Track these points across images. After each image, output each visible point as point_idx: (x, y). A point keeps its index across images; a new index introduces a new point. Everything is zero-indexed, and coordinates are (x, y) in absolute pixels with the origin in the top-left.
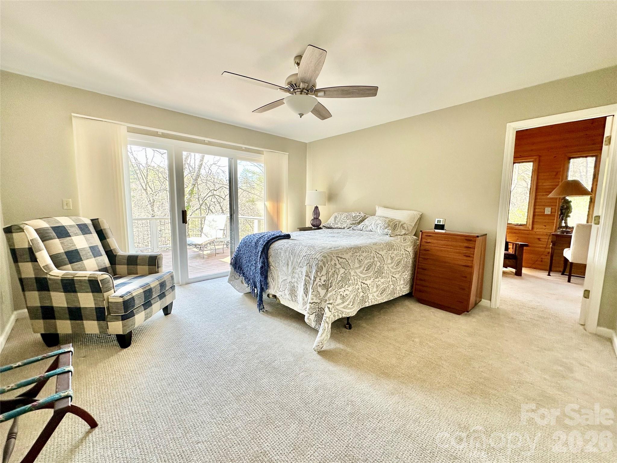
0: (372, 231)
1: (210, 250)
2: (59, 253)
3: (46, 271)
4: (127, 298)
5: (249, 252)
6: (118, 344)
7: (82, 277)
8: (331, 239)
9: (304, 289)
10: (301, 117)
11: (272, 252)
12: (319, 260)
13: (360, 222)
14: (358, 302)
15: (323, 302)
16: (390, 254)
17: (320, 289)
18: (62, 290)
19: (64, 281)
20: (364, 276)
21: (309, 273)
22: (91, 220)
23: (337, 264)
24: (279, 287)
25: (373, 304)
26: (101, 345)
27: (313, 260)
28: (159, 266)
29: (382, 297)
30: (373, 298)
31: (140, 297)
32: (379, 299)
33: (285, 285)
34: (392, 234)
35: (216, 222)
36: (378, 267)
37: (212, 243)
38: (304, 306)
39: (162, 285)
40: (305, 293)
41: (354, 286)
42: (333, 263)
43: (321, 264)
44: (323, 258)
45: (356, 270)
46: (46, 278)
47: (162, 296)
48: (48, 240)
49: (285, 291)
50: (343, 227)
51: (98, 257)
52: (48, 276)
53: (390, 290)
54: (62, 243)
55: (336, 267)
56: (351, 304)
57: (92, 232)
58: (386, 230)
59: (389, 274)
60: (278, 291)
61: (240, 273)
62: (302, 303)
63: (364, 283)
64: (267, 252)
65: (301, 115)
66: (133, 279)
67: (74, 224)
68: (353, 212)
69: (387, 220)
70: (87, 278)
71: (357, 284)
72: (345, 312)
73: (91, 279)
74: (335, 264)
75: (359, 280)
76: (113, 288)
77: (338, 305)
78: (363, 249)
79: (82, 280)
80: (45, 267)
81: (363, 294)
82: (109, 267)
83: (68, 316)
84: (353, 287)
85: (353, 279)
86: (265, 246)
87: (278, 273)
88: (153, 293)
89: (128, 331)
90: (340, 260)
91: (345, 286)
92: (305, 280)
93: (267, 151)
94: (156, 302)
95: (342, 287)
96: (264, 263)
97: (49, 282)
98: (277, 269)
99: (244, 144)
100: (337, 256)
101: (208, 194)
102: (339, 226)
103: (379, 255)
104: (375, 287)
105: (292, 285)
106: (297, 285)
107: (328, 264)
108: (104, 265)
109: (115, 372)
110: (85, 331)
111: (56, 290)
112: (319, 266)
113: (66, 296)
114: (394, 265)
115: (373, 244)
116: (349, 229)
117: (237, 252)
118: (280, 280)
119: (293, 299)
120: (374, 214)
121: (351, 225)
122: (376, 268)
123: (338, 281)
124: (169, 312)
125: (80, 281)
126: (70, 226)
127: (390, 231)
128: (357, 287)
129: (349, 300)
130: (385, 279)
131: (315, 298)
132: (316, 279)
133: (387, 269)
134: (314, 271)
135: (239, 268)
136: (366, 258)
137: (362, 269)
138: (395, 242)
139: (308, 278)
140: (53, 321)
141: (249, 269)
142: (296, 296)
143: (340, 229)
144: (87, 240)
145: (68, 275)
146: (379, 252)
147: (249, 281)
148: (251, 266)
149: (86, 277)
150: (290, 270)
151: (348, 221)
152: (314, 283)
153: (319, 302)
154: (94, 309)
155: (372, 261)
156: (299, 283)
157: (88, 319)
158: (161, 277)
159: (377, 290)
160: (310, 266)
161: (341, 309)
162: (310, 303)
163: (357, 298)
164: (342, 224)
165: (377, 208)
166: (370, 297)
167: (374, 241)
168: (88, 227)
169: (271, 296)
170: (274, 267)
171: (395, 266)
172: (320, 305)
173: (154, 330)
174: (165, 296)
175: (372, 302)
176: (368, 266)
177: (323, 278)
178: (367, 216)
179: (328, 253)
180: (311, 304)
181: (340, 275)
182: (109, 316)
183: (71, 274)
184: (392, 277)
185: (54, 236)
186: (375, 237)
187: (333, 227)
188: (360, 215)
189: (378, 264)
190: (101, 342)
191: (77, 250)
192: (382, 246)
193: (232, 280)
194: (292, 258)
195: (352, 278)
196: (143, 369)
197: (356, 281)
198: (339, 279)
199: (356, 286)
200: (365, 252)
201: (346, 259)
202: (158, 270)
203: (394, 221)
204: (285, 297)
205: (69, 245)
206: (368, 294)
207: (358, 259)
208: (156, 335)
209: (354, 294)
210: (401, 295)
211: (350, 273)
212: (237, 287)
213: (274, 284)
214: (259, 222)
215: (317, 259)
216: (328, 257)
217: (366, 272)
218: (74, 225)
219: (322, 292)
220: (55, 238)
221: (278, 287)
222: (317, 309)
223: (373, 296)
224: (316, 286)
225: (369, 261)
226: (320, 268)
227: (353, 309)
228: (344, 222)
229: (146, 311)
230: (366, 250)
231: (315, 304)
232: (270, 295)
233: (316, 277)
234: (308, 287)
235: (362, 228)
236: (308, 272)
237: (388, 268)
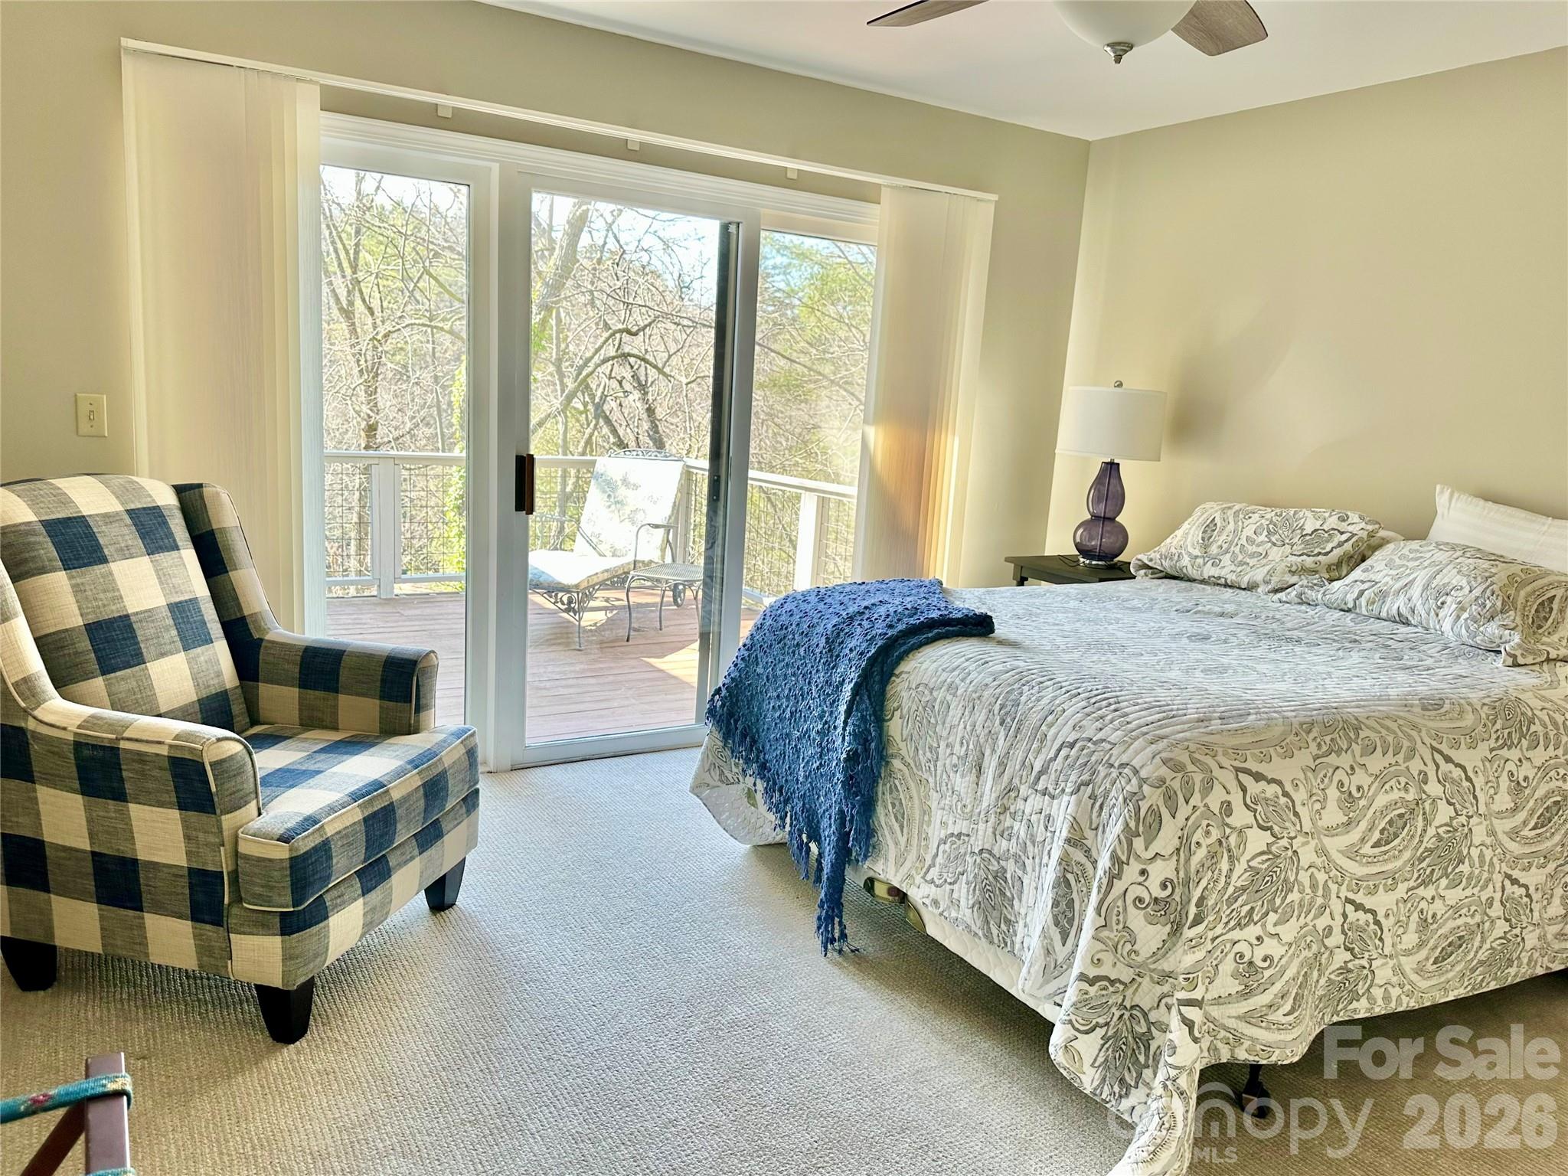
0: (1407, 623)
1: (605, 609)
2: (67, 630)
3: (23, 705)
4: (305, 843)
5: (794, 675)
6: (263, 1023)
7: (147, 742)
8: (1196, 652)
9: (1056, 904)
10: (1118, 59)
11: (903, 694)
12: (1144, 781)
13: (1339, 564)
14: (1320, 992)
15: (1146, 982)
16: (1510, 766)
17: (1136, 919)
18: (76, 785)
19: (86, 753)
20: (1361, 871)
21: (1089, 834)
22: (175, 487)
23: (1234, 806)
24: (928, 862)
25: (1393, 1007)
26: (200, 1014)
27: (1115, 773)
28: (423, 701)
29: (1443, 979)
30: (1394, 980)
31: (350, 844)
32: (1424, 984)
33: (959, 857)
34: (1527, 651)
35: (636, 487)
36: (1441, 831)
37: (618, 580)
38: (1047, 982)
39: (434, 789)
40: (1057, 924)
41: (1311, 916)
42: (1215, 800)
43: (1153, 797)
44: (1164, 771)
45: (1326, 841)
46: (22, 731)
47: (429, 836)
48: (34, 575)
49: (956, 887)
50: (1246, 579)
51: (199, 650)
52: (31, 725)
53: (1487, 946)
54: (77, 590)
55: (1228, 820)
56: (1287, 1007)
57: (180, 544)
58: (1492, 629)
59: (1491, 864)
60: (918, 879)
61: (747, 761)
62: (1038, 967)
63: (1359, 907)
64: (882, 693)
65: (1121, 49)
66: (323, 756)
67: (119, 508)
68: (1308, 508)
69: (1501, 573)
70: (164, 751)
71: (1324, 907)
72: (1252, 1039)
73: (178, 755)
74: (1227, 808)
75: (1334, 887)
76: (253, 796)
77: (1218, 1001)
78: (1372, 735)
79: (146, 754)
80: (23, 687)
81: (1348, 956)
82: (236, 687)
83: (90, 884)
84: (1302, 921)
85: (1307, 884)
86: (873, 661)
87: (927, 797)
88: (399, 826)
89: (302, 980)
90: (1254, 788)
91: (1267, 914)
92: (1065, 862)
93: (897, 187)
94: (406, 862)
95: (1251, 919)
96: (866, 740)
97: (35, 747)
98: (925, 776)
99: (794, 155)
100: (1237, 764)
101: (601, 347)
102: (1223, 573)
103: (1451, 766)
104: (1413, 926)
105: (995, 866)
106: (1020, 873)
107: (1192, 802)
108: (216, 681)
109: (254, 1149)
110: (147, 955)
111: (53, 781)
112: (1144, 806)
113: (88, 809)
114: (1525, 823)
115: (1425, 709)
116: (1282, 595)
117: (742, 665)
118: (936, 833)
119: (995, 931)
120: (1417, 531)
121: (1293, 573)
122: (1431, 831)
123: (1231, 890)
124: (447, 900)
125: (141, 758)
126: (106, 516)
127: (1517, 638)
128: (1322, 923)
129: (1278, 986)
130: (1468, 892)
131: (1108, 958)
132: (1121, 870)
133: (1488, 841)
134: (1114, 830)
135: (744, 736)
136: (1381, 779)
137: (1355, 835)
138: (1543, 699)
139: (1078, 855)
140: (43, 895)
141: (789, 751)
142: (1008, 922)
143: (1226, 585)
144: (162, 576)
145: (100, 728)
146: (1452, 753)
147: (786, 801)
148: (799, 739)
149: (159, 743)
150: (988, 798)
151: (1276, 554)
152: (1110, 885)
153: (1127, 980)
154: (186, 873)
155: (1411, 796)
156: (1029, 868)
157: (160, 909)
158: (429, 755)
159: (1421, 944)
160: (1093, 797)
161: (1232, 1023)
162: (1082, 977)
163: (1315, 974)
164: (1241, 564)
165: (1442, 499)
166: (1384, 973)
167: (1426, 686)
168: (165, 523)
169: (880, 890)
170: (908, 766)
171: (1532, 824)
172: (1129, 992)
173: (393, 978)
174: (439, 835)
175: (1387, 998)
176: (1391, 823)
177: (1160, 871)
178: (1382, 533)
179: (1193, 747)
180: (1085, 986)
181: (1243, 860)
182: (235, 911)
183: (111, 726)
184: (1507, 883)
185: (50, 560)
186: (1429, 662)
187: (1193, 573)
188: (1343, 526)
189: (1444, 813)
190: (199, 1000)
191: (127, 616)
192: (1469, 720)
193: (712, 783)
194: (1001, 742)
195: (1304, 877)
196: (357, 1152)
197: (1320, 892)
198: (1240, 878)
199: (1315, 917)
200: (1379, 749)
201: (1279, 783)
202: (418, 721)
203: (1540, 583)
204: (954, 914)
205: (102, 596)
206: (1370, 960)
207: (1341, 784)
208: (399, 1002)
209: (1306, 959)
210: (1540, 971)
211: (1295, 852)
212: (729, 818)
213: (903, 840)
214: (823, 504)
215: (1136, 772)
216: (1190, 767)
217: (1377, 850)
218: (117, 513)
219: (1149, 935)
220: (54, 570)
221: (920, 859)
222: (1114, 1010)
223: (1398, 970)
224: (1120, 903)
225: (1396, 795)
226: (1149, 819)
227: (1296, 1033)
228: (1252, 555)
229: (369, 896)
230: (1384, 741)
231: (1105, 988)
232: (876, 884)
233: (1124, 858)
234: (1075, 895)
235: (1350, 598)
236: (1085, 825)
237: (1492, 833)
